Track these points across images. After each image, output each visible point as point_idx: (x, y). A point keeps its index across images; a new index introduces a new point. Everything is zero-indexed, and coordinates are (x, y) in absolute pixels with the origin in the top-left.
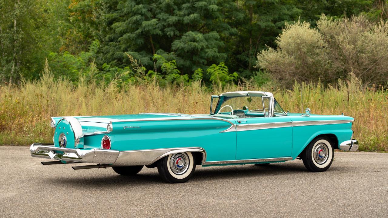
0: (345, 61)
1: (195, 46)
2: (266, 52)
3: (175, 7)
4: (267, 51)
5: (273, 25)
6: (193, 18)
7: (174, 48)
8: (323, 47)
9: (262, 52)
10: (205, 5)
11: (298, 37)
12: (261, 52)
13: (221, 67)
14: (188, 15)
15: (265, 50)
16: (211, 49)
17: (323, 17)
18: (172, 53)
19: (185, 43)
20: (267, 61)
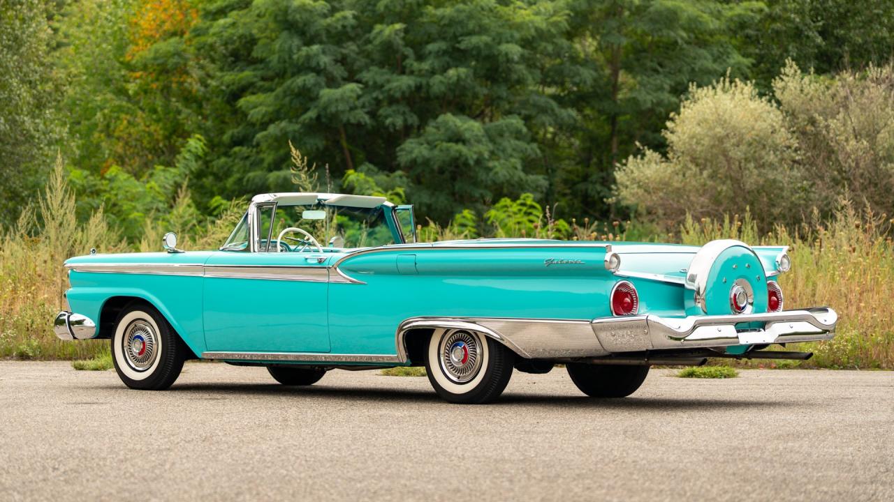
1: (460, 152)
2: (639, 161)
3: (409, 51)
4: (642, 158)
6: (454, 79)
7: (403, 158)
8: (789, 147)
9: (627, 160)
10: (486, 44)
11: (721, 121)
12: (624, 161)
13: (524, 205)
14: (444, 70)
15: (635, 156)
16: (502, 161)
17: (790, 68)
18: (399, 173)
19: (432, 145)
20: (640, 184)
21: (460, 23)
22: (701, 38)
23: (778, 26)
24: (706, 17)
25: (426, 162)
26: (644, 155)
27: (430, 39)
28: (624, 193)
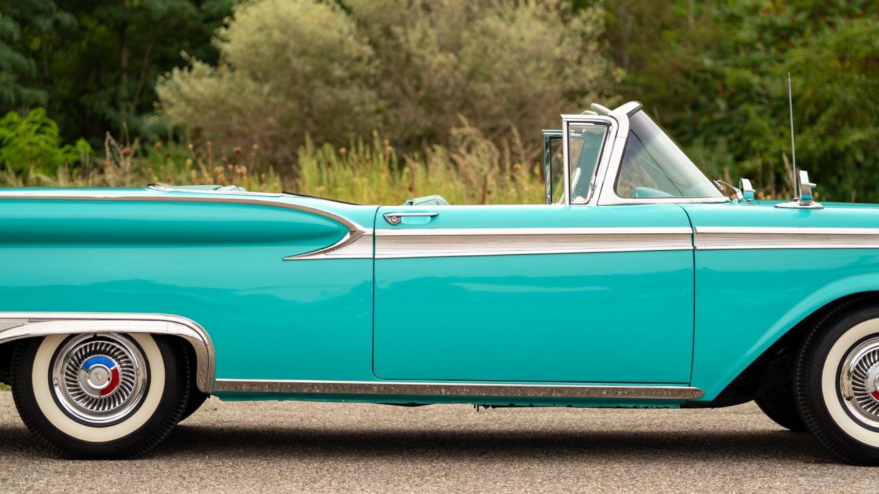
0: (430, 103)
2: (186, 73)
4: (190, 71)
8: (359, 59)
9: (171, 73)
12: (168, 74)
13: (33, 122)
15: (181, 68)
20: (189, 101)
26: (190, 68)
28: (170, 112)
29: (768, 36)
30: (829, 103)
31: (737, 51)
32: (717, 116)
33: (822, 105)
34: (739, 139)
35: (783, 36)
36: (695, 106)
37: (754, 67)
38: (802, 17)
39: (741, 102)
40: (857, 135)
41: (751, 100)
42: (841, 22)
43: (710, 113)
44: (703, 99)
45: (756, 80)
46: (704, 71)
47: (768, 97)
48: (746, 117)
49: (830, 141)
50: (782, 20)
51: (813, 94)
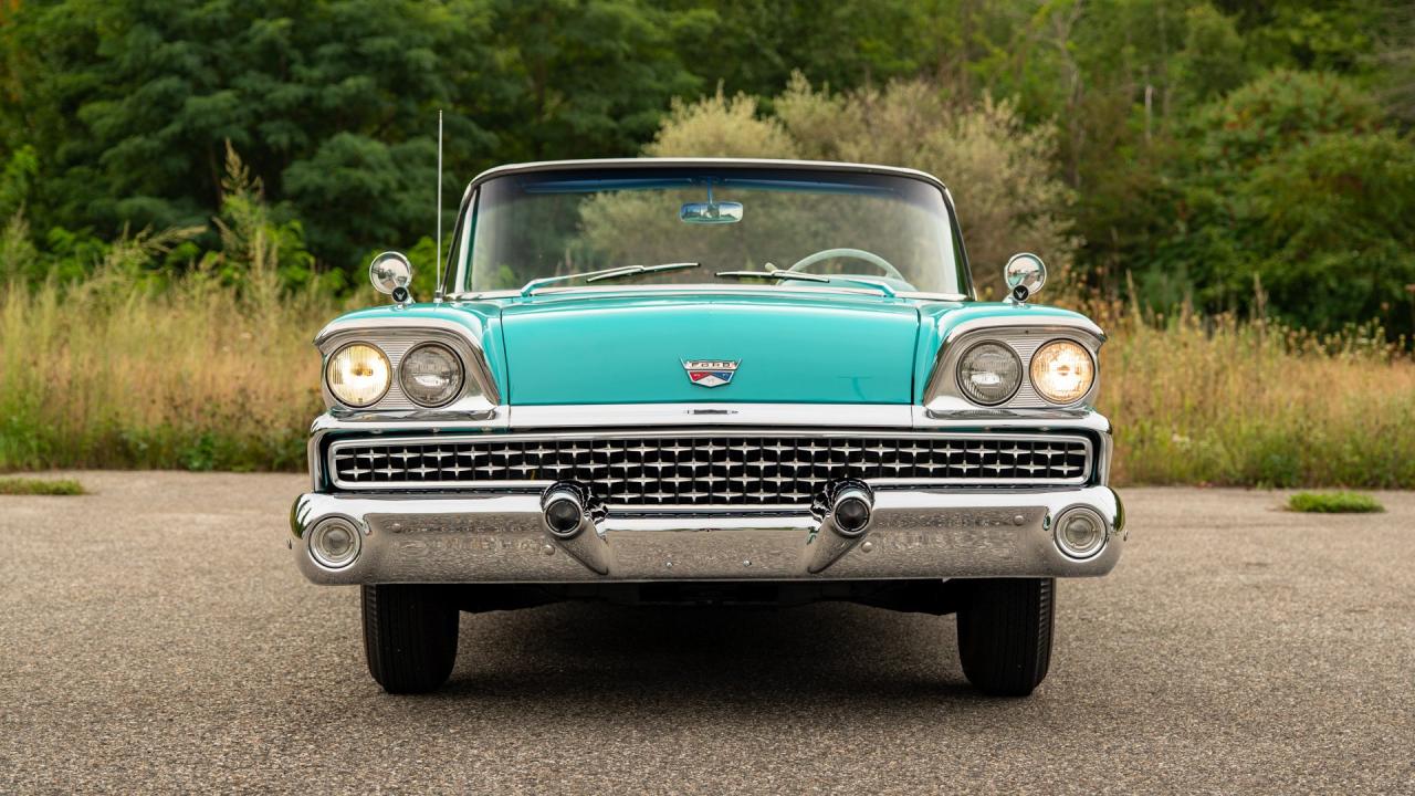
1: (361, 181)
2: (610, 197)
3: (296, 54)
5: (612, 124)
6: (353, 91)
7: (290, 185)
9: (595, 196)
10: (394, 51)
12: (591, 197)
14: (339, 79)
16: (412, 193)
17: (799, 81)
18: (286, 204)
19: (326, 171)
20: (614, 223)
21: (361, 21)
22: (644, 52)
23: (730, 41)
24: (650, 26)
25: (320, 191)
27: (324, 41)
28: (594, 234)
29: (1233, 152)
30: (1300, 225)
31: (1198, 169)
32: (1177, 239)
33: (1293, 227)
34: (1200, 264)
35: (1250, 152)
36: (1153, 228)
37: (1218, 185)
38: (1271, 131)
39: (1203, 224)
40: (1330, 260)
41: (1213, 221)
42: (1315, 137)
43: (1169, 236)
44: (1162, 221)
45: (1219, 200)
46: (1162, 190)
47: (1232, 218)
48: (1208, 240)
49: (1301, 266)
50: (1249, 135)
51: (1283, 215)
